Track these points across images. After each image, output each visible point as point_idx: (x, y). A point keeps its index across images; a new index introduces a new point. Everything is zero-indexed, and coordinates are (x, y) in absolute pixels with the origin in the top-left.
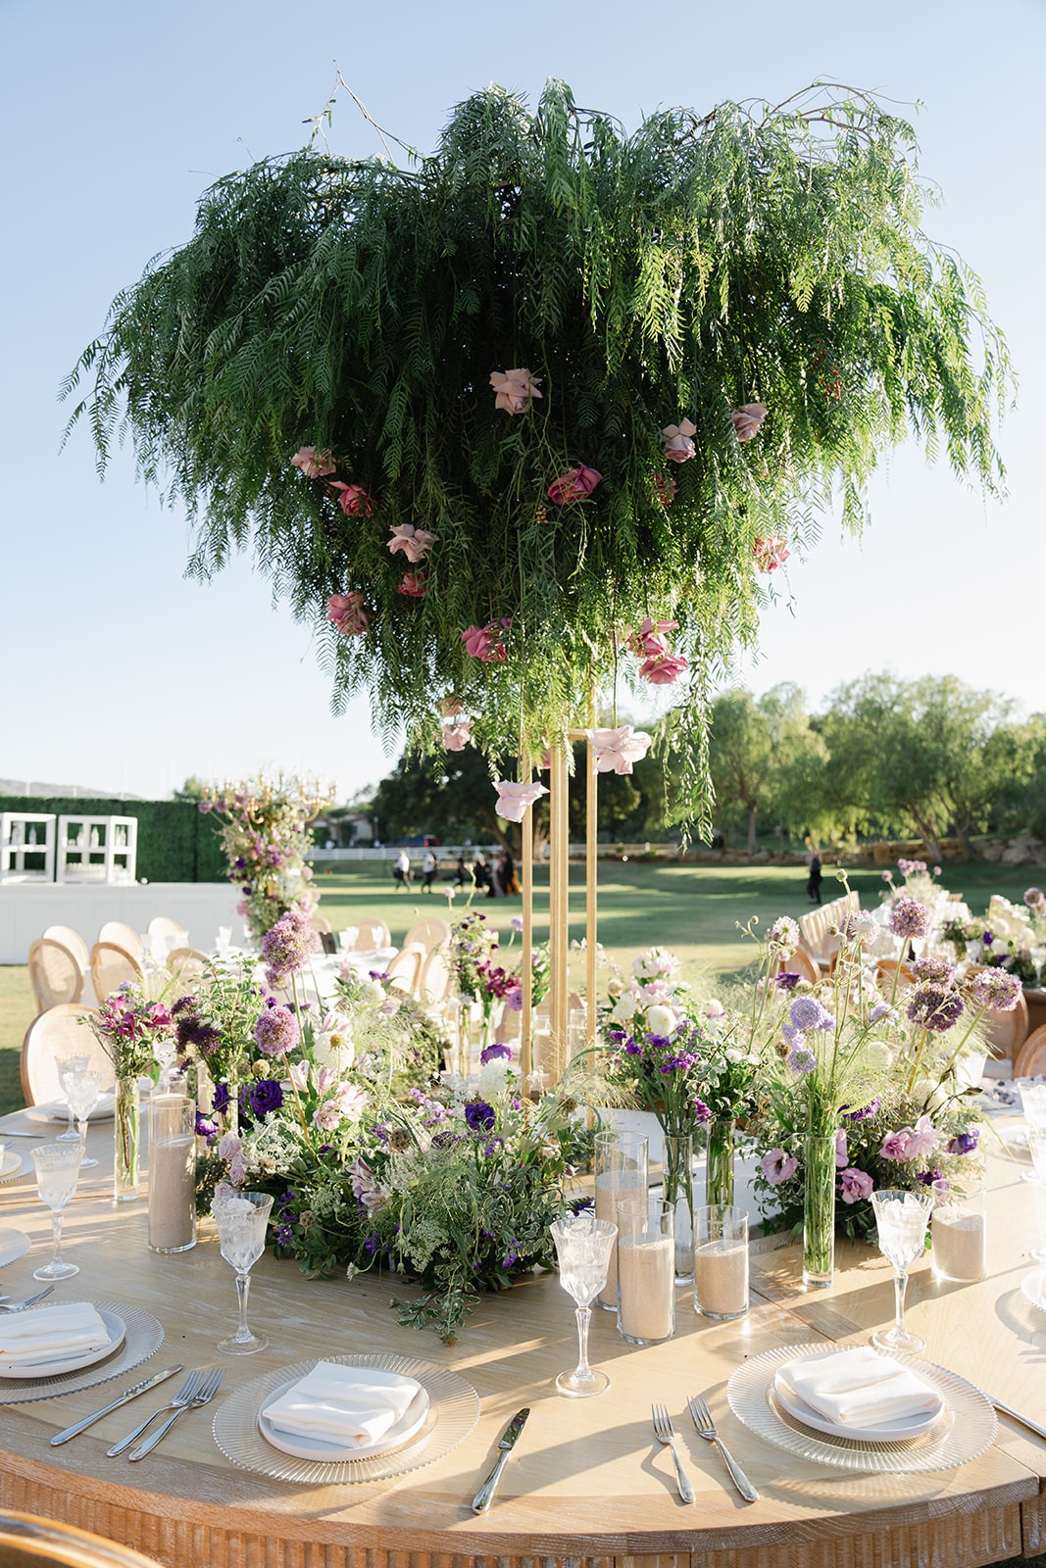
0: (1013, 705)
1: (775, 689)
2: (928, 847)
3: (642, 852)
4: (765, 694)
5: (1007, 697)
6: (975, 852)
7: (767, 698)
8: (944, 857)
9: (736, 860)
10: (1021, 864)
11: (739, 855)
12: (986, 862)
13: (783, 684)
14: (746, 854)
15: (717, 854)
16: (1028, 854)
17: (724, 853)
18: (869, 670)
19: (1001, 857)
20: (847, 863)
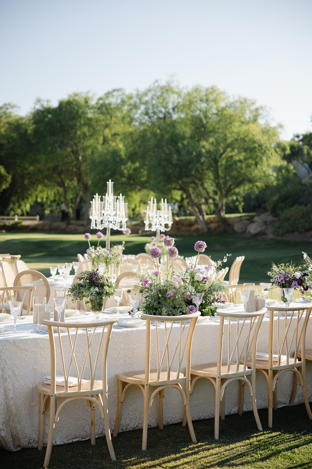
0: (261, 112)
1: (108, 94)
2: (199, 222)
3: (12, 222)
4: (100, 99)
5: (257, 105)
6: (229, 225)
7: (101, 102)
8: (209, 229)
9: (76, 230)
10: (256, 235)
11: (78, 225)
12: (235, 233)
13: (114, 90)
14: (82, 225)
15: (63, 225)
16: (264, 227)
17: (69, 224)
18: (157, 81)
19: (246, 229)
20: (144, 234)
